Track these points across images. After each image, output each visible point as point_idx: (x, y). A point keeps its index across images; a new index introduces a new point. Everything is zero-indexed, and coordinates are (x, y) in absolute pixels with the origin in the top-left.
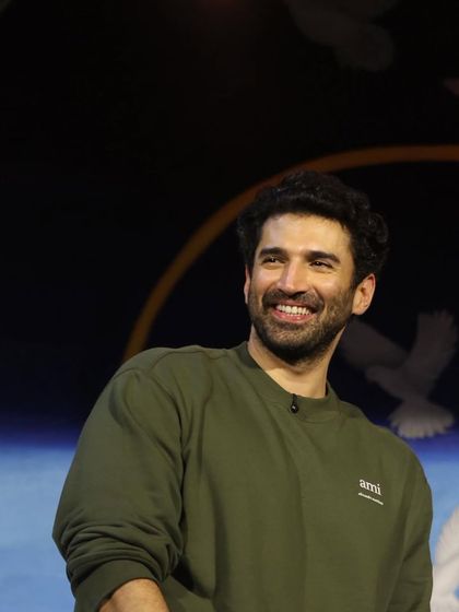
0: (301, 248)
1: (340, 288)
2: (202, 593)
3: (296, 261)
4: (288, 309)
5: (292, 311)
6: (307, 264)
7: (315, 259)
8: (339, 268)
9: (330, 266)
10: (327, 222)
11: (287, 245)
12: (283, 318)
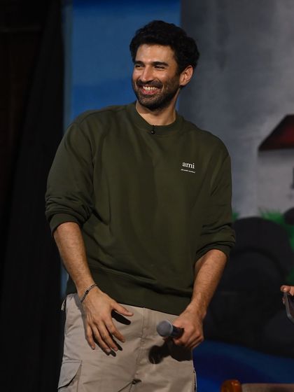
0: (149, 60)
1: (168, 77)
2: (106, 223)
3: (148, 66)
4: (146, 88)
5: (148, 89)
6: (153, 68)
7: (156, 65)
8: (168, 68)
9: (163, 68)
10: (162, 47)
11: (144, 60)
12: (145, 93)
